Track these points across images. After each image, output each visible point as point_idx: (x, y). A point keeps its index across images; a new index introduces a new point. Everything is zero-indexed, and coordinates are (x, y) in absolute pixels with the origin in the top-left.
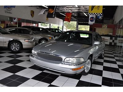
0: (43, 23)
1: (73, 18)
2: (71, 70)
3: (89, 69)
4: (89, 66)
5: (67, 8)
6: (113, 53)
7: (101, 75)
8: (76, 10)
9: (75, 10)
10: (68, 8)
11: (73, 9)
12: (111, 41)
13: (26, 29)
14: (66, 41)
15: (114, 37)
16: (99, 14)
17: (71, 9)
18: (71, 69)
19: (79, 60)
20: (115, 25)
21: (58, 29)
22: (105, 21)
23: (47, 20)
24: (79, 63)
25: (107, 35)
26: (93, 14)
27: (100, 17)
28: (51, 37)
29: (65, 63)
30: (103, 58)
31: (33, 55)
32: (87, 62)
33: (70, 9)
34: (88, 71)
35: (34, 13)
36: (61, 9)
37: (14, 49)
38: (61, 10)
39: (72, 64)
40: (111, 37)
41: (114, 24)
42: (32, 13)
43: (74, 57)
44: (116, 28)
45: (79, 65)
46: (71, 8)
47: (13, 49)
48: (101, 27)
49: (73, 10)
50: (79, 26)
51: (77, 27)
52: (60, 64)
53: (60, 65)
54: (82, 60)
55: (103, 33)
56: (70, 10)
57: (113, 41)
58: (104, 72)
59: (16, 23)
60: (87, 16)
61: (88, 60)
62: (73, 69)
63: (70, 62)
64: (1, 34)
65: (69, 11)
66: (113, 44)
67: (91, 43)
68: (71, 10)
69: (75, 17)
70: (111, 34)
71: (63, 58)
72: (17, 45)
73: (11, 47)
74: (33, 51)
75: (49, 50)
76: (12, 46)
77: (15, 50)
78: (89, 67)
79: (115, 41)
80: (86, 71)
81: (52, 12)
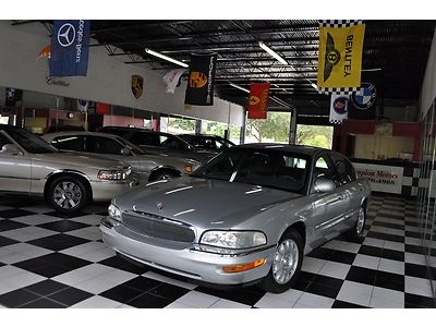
1: (275, 99)
2: (219, 272)
3: (293, 272)
4: (291, 264)
5: (252, 66)
6: (407, 223)
9: (283, 75)
11: (274, 70)
12: (408, 181)
15: (417, 166)
16: (351, 89)
17: (269, 70)
18: (218, 266)
20: (420, 124)
25: (394, 159)
26: (338, 90)
27: (366, 100)
29: (203, 248)
30: (359, 240)
32: (282, 248)
33: (263, 70)
34: (288, 279)
35: (141, 85)
36: (233, 71)
37: (63, 203)
38: (235, 74)
39: (224, 251)
40: (408, 167)
41: (420, 121)
42: (137, 85)
43: (230, 230)
45: (247, 254)
47: (61, 201)
48: (370, 131)
49: (275, 75)
51: (293, 131)
52: (187, 250)
53: (186, 254)
55: (382, 153)
56: (264, 73)
57: (415, 182)
58: (347, 284)
63: (218, 244)
64: (26, 153)
66: (414, 191)
67: (302, 186)
68: (268, 73)
70: (407, 156)
71: (198, 230)
72: (74, 189)
73: (56, 195)
74: (111, 208)
75: (155, 206)
76: (57, 192)
77: (66, 207)
79: (422, 183)
80: (280, 278)
81: (201, 84)
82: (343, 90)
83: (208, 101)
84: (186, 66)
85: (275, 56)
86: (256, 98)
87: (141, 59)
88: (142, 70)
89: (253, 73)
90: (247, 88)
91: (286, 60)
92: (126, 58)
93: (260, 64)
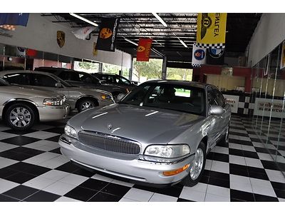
0: (84, 61)
1: (154, 50)
2: (161, 176)
3: (200, 171)
4: (199, 165)
5: (141, 27)
6: (249, 132)
7: (227, 184)
8: (163, 34)
9: (160, 34)
10: (144, 28)
11: (155, 30)
12: (242, 105)
13: (47, 74)
14: (141, 105)
15: (248, 95)
17: (152, 30)
18: (160, 172)
19: (180, 151)
20: (250, 69)
21: (119, 77)
22: (227, 59)
23: (94, 54)
24: (178, 159)
25: (233, 91)
26: (201, 45)
28: (106, 96)
29: (146, 158)
30: (227, 146)
31: (67, 138)
32: (196, 155)
33: (148, 30)
35: (64, 38)
36: (127, 30)
38: (129, 32)
39: (162, 160)
40: (242, 96)
41: (248, 66)
42: (61, 38)
43: (168, 145)
44: (254, 76)
45: (178, 161)
46: (152, 28)
47: (16, 121)
48: (218, 72)
49: (156, 34)
50: (169, 70)
51: (164, 72)
52: (136, 161)
53: (135, 163)
54: (186, 150)
55: (223, 87)
56: (148, 32)
58: (232, 177)
59: (21, 60)
60: (186, 46)
61: (198, 151)
62: (166, 173)
63: (159, 155)
65: (147, 34)
66: (246, 112)
67: (202, 110)
68: (150, 32)
69: (159, 49)
70: (242, 89)
71: (143, 145)
72: (25, 113)
73: (11, 118)
74: (67, 129)
75: (106, 127)
76: (13, 115)
77: (20, 126)
78: (201, 166)
79: (251, 106)
80: (193, 176)
81: (108, 36)
82: (203, 45)
83: (112, 49)
84: (97, 25)
85: (161, 20)
86: (142, 47)
87: (63, 20)
88: (63, 27)
89: (141, 32)
90: (136, 42)
91: (167, 23)
92: (53, 18)
93: (147, 26)
